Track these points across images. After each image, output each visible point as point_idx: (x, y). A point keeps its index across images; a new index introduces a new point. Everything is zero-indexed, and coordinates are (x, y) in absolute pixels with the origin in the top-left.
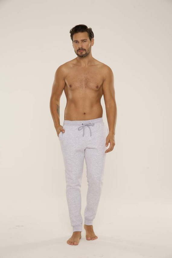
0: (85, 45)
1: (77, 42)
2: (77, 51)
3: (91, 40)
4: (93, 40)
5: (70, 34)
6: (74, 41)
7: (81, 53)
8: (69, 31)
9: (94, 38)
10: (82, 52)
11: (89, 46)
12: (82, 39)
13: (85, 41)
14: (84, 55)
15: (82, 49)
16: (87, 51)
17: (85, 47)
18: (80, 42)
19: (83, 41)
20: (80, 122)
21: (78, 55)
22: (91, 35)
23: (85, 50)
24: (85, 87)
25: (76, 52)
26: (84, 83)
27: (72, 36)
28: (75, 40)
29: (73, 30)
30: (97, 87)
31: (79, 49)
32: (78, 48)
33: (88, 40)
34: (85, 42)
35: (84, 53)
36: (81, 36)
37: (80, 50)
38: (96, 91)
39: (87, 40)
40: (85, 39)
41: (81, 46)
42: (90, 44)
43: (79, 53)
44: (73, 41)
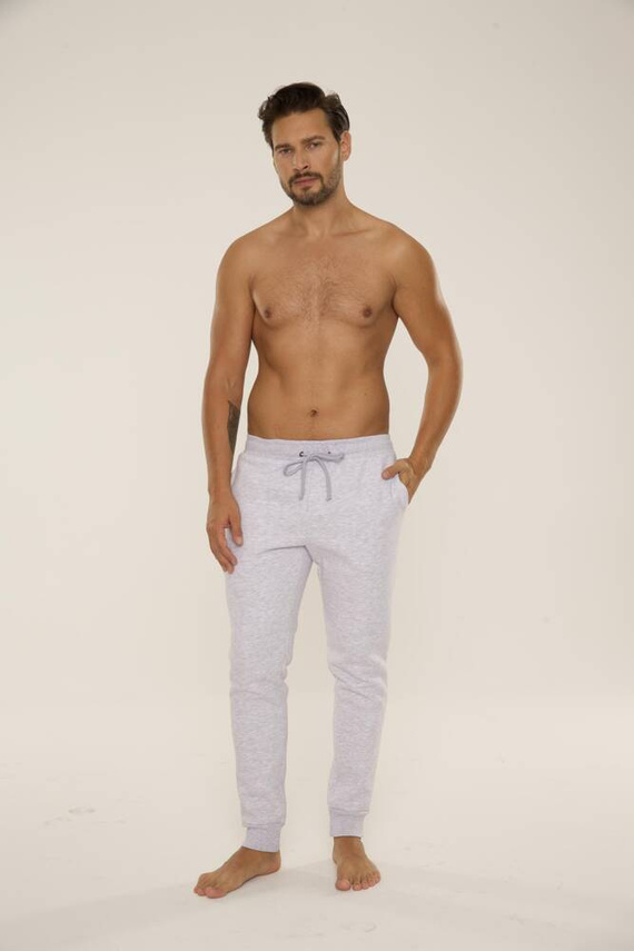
0: (316, 160)
1: (286, 151)
2: (291, 181)
3: (337, 137)
4: (348, 138)
5: (261, 122)
6: (278, 147)
7: (306, 189)
8: (257, 111)
9: (351, 131)
10: (307, 184)
11: (334, 161)
12: (305, 135)
13: (316, 145)
14: (317, 195)
15: (306, 174)
16: (325, 182)
17: (316, 167)
18: (299, 148)
19: (310, 143)
20: (293, 447)
21: (293, 196)
22: (337, 119)
23: (318, 176)
24: (322, 314)
25: (287, 185)
26: (315, 301)
27: (267, 129)
28: (282, 143)
29: (271, 105)
30: (367, 312)
31: (298, 176)
32: (292, 174)
33: (329, 137)
34: (318, 148)
35: (316, 187)
36: (301, 125)
37: (298, 180)
38: (363, 327)
39: (323, 138)
40: (316, 137)
41: (303, 163)
42: (336, 156)
43: (298, 191)
44: (272, 146)
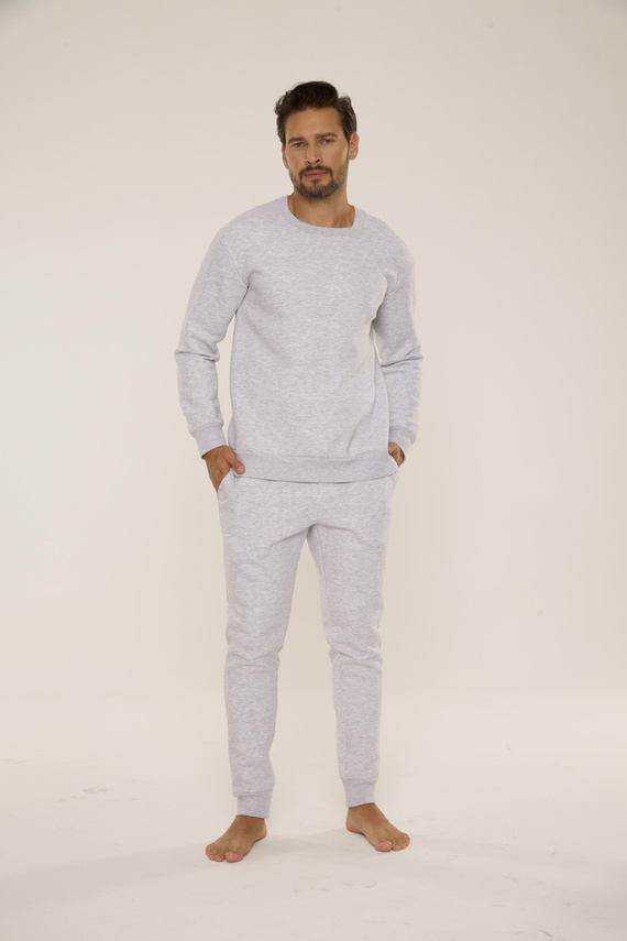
0: (327, 155)
1: (299, 145)
2: (302, 174)
3: (347, 136)
4: (356, 138)
6: (290, 141)
7: (316, 181)
10: (317, 177)
11: (344, 159)
12: (318, 131)
13: (328, 141)
14: (325, 188)
15: (317, 168)
16: (334, 177)
17: (327, 161)
18: (312, 142)
19: (323, 139)
22: (348, 121)
23: (329, 170)
25: (298, 177)
28: (296, 136)
29: (289, 99)
31: (309, 168)
32: (302, 165)
33: (341, 135)
34: (329, 145)
35: (325, 181)
36: (313, 121)
37: (309, 172)
39: (334, 135)
40: (329, 134)
41: (316, 156)
42: (345, 154)
43: (308, 183)
44: (284, 140)
